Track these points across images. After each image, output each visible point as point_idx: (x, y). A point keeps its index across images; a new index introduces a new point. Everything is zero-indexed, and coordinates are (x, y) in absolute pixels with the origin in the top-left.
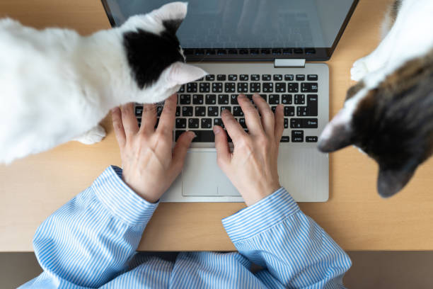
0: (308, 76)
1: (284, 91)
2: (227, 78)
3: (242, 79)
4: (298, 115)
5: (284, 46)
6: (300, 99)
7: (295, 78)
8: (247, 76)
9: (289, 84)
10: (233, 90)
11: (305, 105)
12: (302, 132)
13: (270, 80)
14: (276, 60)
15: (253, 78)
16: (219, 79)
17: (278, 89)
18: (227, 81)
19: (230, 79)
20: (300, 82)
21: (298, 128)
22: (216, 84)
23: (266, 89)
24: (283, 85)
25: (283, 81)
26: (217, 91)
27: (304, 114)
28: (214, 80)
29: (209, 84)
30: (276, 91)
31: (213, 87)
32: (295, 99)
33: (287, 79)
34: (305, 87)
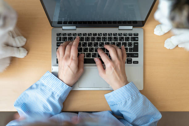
0: (134, 34)
1: (123, 41)
2: (97, 35)
3: (104, 35)
4: (129, 52)
5: (123, 20)
6: (130, 44)
7: (128, 35)
8: (106, 34)
9: (125, 37)
10: (100, 40)
11: (133, 47)
12: (131, 59)
13: (117, 35)
14: (119, 26)
15: (109, 35)
16: (94, 35)
17: (120, 40)
18: (97, 36)
19: (99, 35)
20: (130, 37)
21: (129, 57)
22: (92, 37)
23: (115, 40)
24: (123, 38)
25: (123, 36)
26: (93, 41)
27: (132, 51)
28: (91, 36)
29: (89, 37)
30: (120, 41)
31: (91, 39)
32: (128, 44)
33: (124, 35)
34: (133, 39)
